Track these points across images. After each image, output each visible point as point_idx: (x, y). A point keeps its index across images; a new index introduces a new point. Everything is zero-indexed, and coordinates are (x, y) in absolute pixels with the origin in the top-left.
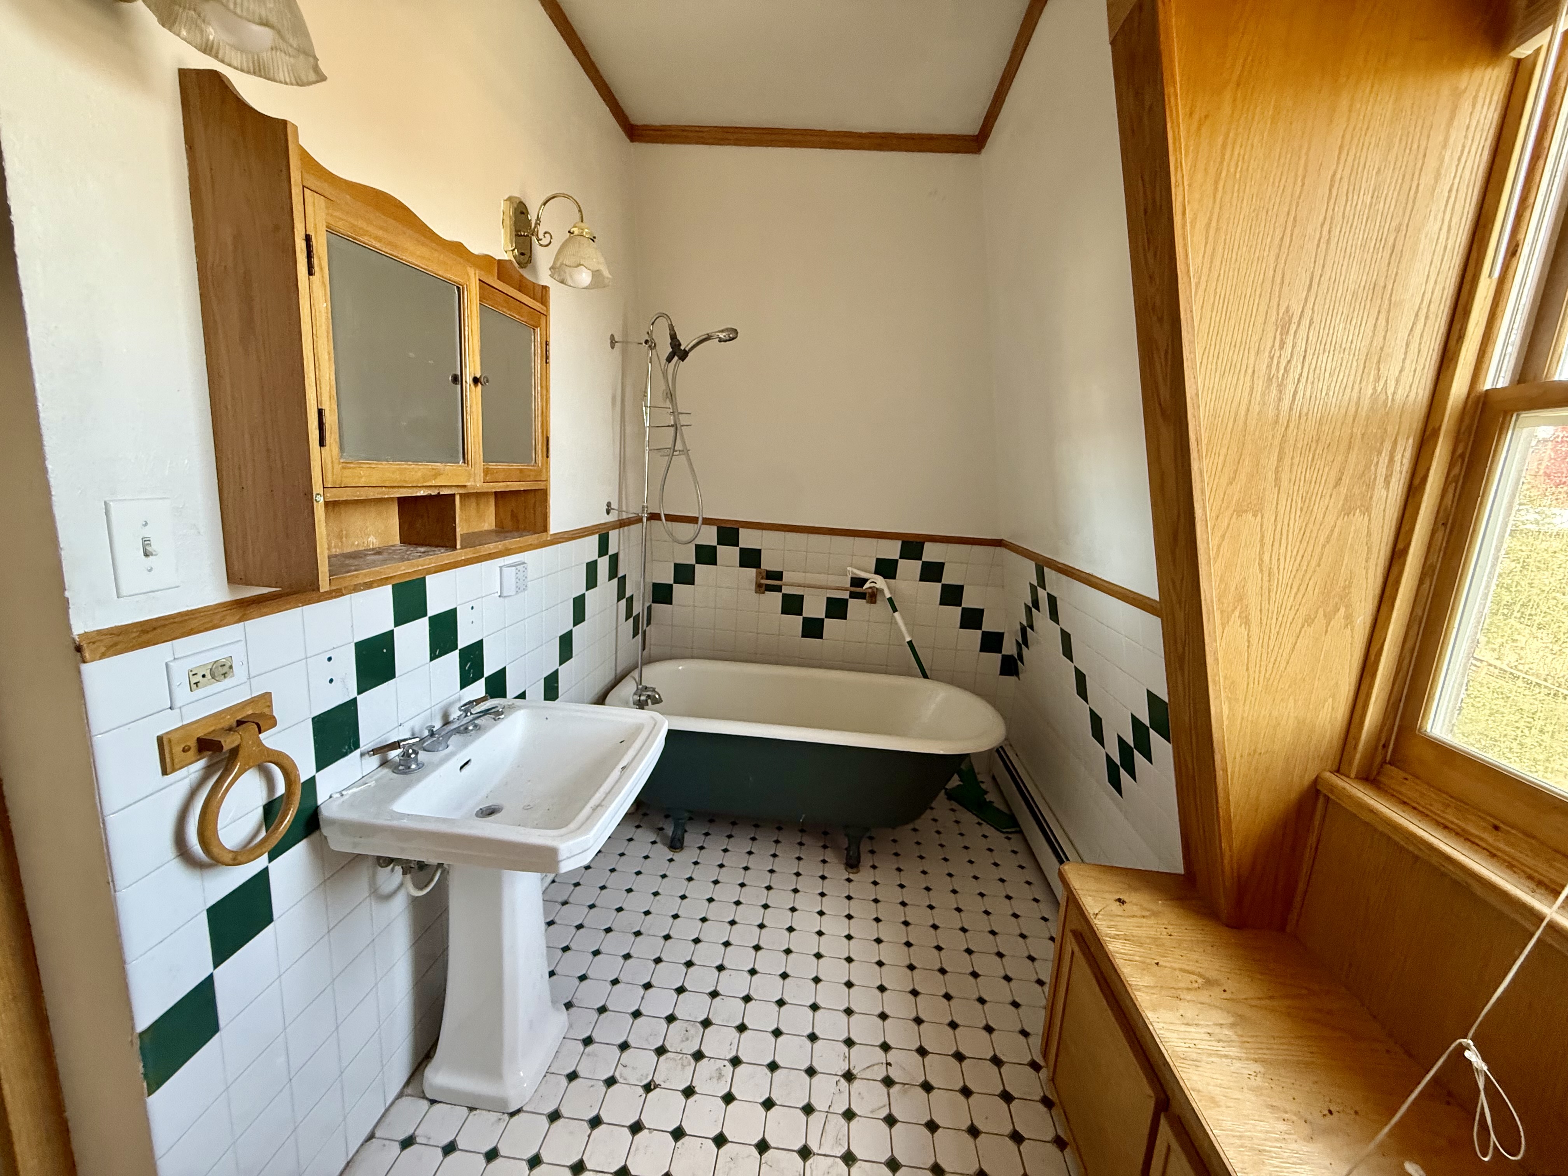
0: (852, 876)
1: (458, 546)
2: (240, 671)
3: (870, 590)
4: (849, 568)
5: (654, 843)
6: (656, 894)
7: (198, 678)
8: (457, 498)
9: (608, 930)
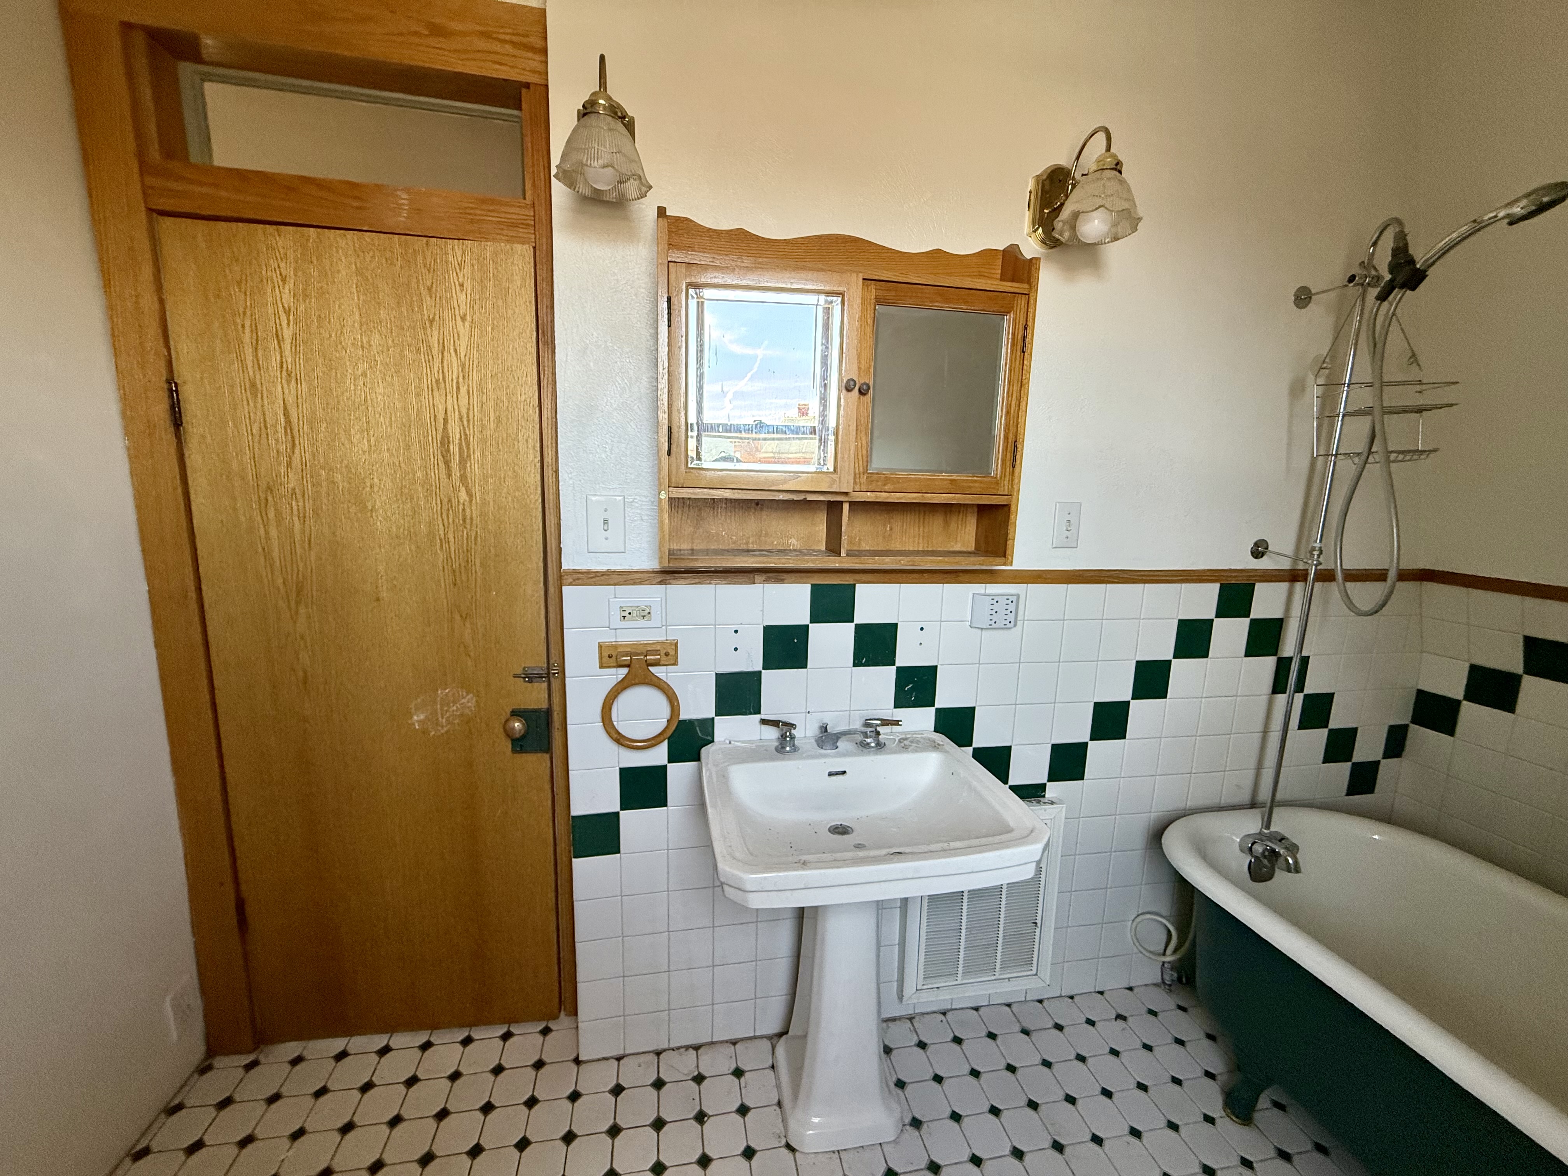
1: (843, 554)
2: (656, 620)
5: (1209, 1075)
6: (1135, 1133)
7: (626, 614)
8: (846, 507)
9: (1033, 1105)
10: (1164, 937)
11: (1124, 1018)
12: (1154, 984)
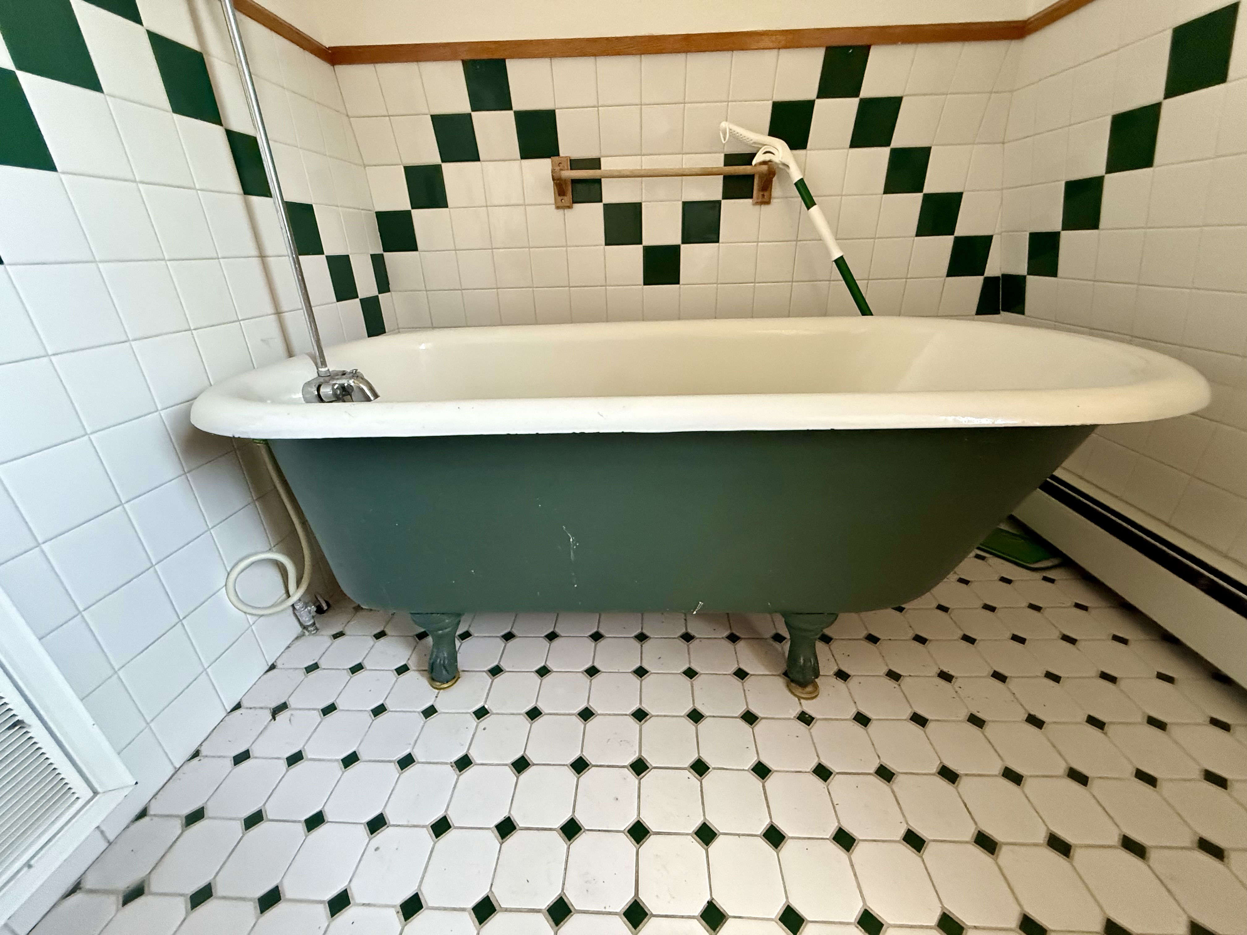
0: (809, 707)
3: (765, 168)
4: (724, 124)
5: (402, 670)
10: (275, 576)
11: (284, 707)
12: (297, 638)
